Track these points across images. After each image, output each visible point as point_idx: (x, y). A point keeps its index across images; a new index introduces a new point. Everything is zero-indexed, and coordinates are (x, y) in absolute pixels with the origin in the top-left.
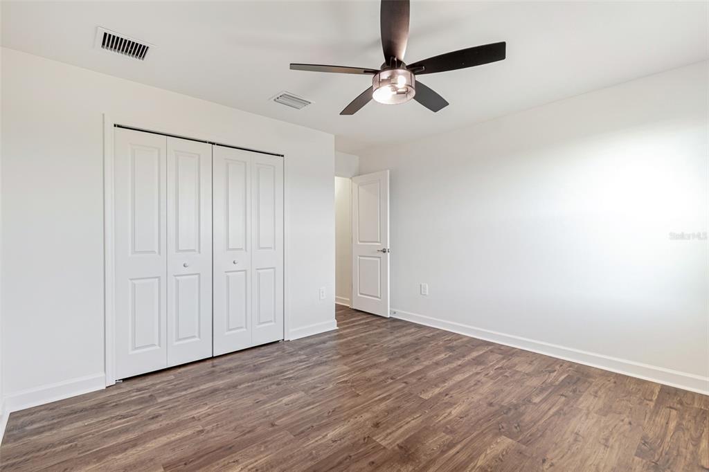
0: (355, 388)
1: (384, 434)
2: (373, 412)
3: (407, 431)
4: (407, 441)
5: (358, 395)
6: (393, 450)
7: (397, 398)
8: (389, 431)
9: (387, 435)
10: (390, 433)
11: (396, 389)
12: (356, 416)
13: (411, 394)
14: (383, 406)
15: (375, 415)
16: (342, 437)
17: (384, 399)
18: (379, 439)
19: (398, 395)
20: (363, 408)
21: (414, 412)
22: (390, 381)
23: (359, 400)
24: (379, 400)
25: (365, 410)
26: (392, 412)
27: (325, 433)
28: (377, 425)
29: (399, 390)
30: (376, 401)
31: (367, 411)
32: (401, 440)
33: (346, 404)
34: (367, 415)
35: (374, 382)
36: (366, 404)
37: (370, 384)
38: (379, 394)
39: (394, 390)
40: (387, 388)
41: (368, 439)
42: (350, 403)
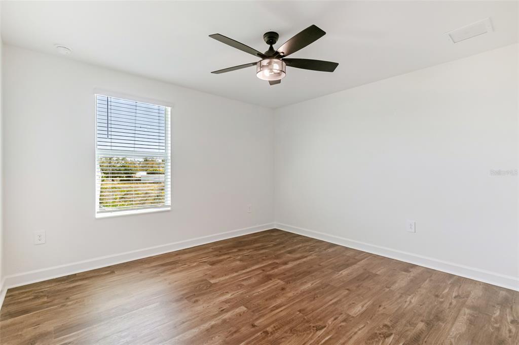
0: (304, 319)
1: (278, 285)
2: (285, 297)
3: (265, 286)
4: (266, 281)
5: (300, 311)
6: (274, 278)
7: (266, 308)
8: (276, 286)
9: (277, 284)
10: (275, 285)
11: (265, 318)
12: (297, 295)
13: (253, 311)
14: (279, 301)
15: (284, 295)
16: (302, 284)
17: (277, 307)
18: (282, 283)
19: (265, 310)
20: (293, 300)
21: (258, 296)
22: (269, 329)
23: (298, 307)
24: (281, 307)
25: (291, 298)
26: (272, 297)
27: (313, 285)
28: (283, 289)
29: (263, 316)
30: (284, 305)
31: (290, 298)
32: (269, 282)
33: (308, 303)
34: (290, 294)
35: (287, 328)
36: (291, 304)
37: (291, 325)
38: (282, 313)
39: (268, 316)
40: (274, 318)
41: (288, 282)
42: (304, 305)
